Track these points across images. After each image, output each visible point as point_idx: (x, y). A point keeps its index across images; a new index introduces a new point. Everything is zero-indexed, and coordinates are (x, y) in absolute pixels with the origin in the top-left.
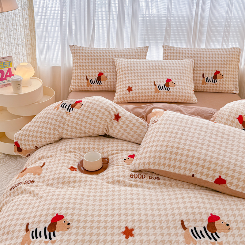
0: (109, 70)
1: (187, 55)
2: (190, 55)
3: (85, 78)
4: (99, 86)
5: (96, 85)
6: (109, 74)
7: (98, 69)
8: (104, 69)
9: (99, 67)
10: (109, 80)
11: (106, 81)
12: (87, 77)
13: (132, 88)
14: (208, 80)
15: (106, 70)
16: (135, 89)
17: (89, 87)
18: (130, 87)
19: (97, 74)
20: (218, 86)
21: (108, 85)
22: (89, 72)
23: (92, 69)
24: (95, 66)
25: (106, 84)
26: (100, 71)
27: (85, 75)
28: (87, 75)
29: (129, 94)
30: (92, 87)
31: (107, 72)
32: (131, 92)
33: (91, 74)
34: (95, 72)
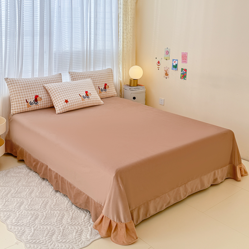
0: (42, 93)
1: (87, 76)
2: (89, 76)
3: (25, 101)
4: (36, 106)
5: (34, 106)
6: (42, 95)
7: (34, 93)
8: (38, 92)
9: (35, 92)
10: (43, 100)
11: (41, 101)
12: (26, 100)
13: (67, 100)
14: (102, 90)
15: (40, 93)
16: (70, 101)
17: (29, 108)
18: (66, 100)
19: (34, 97)
20: (107, 93)
21: (43, 104)
22: (28, 97)
23: (29, 94)
24: (31, 91)
25: (42, 103)
26: (35, 94)
27: (25, 99)
28: (27, 98)
29: (67, 105)
30: (31, 108)
31: (41, 94)
32: (68, 103)
33: (29, 98)
34: (32, 96)
